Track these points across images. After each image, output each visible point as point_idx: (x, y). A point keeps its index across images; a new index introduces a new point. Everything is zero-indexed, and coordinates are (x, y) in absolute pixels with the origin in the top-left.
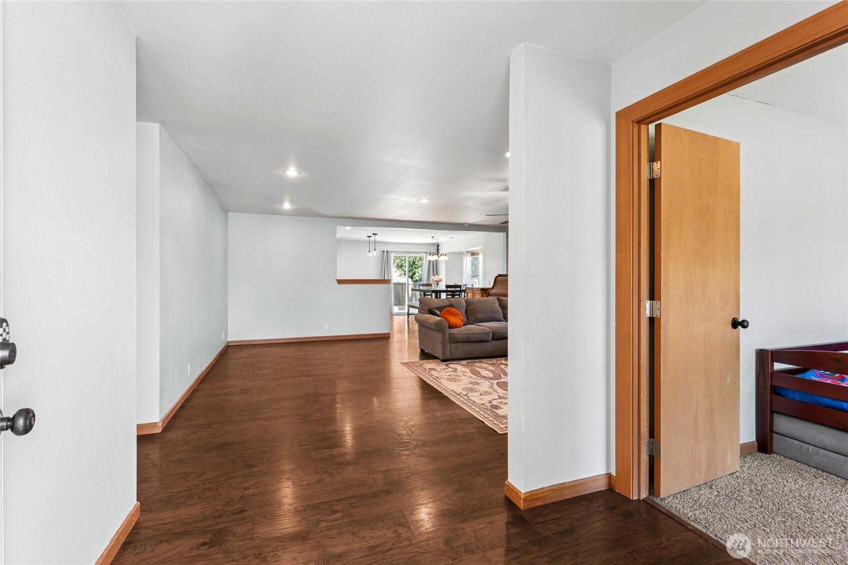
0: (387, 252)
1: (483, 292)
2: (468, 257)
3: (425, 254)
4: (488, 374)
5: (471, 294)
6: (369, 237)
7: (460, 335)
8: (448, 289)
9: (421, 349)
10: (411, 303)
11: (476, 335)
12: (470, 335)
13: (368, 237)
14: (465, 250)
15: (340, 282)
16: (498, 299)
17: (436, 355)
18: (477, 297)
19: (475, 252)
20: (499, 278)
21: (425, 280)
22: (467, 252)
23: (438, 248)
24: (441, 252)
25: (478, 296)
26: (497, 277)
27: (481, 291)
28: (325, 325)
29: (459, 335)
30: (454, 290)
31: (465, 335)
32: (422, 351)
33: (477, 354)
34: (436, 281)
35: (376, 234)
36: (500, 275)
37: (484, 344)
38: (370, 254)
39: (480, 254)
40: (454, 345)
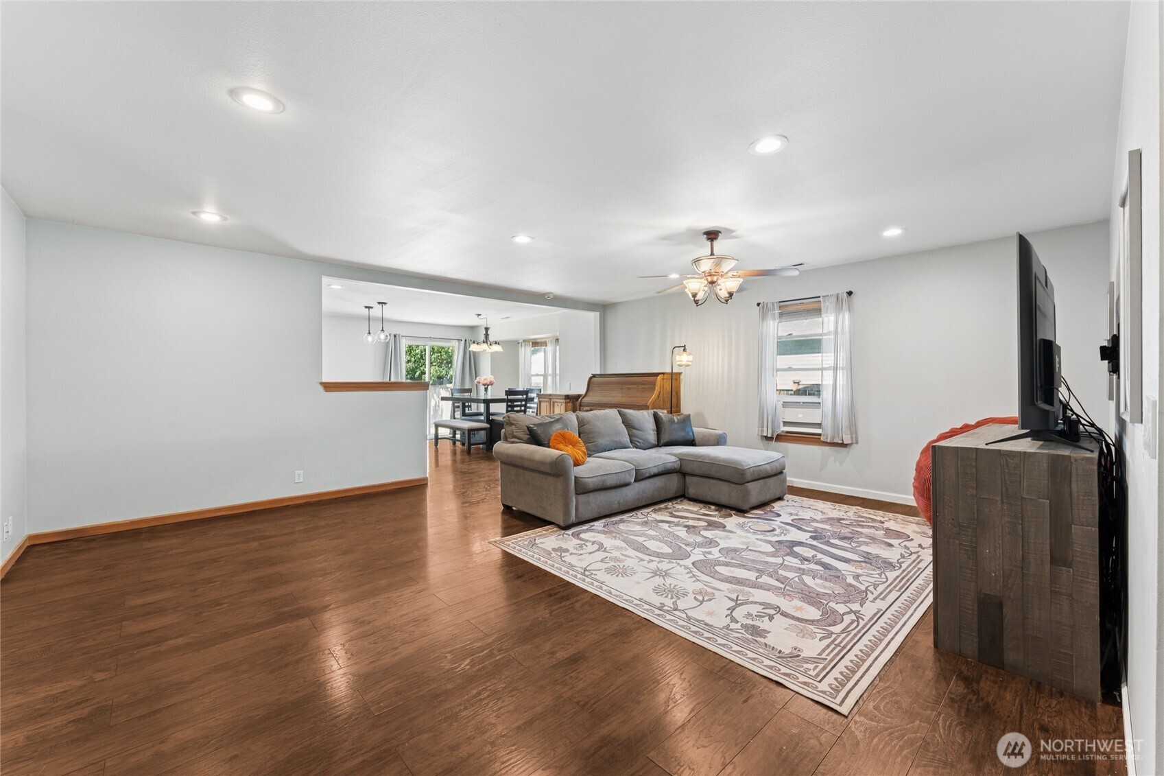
0: (395, 336)
1: (568, 400)
2: (527, 348)
3: (457, 342)
4: (658, 548)
5: (547, 404)
6: (369, 308)
7: (592, 479)
8: (510, 397)
9: (504, 505)
10: (438, 420)
11: (614, 476)
12: (606, 477)
13: (366, 307)
14: (520, 336)
15: (329, 387)
16: (618, 411)
17: (548, 518)
18: (557, 411)
19: (539, 341)
20: (594, 379)
21: (457, 383)
22: (524, 341)
23: (487, 332)
24: (492, 338)
25: (559, 409)
26: (591, 378)
27: (565, 399)
28: (297, 472)
29: (590, 480)
30: (516, 399)
31: (600, 478)
32: (507, 509)
33: (615, 508)
34: (484, 385)
35: (385, 303)
36: (594, 376)
37: (625, 490)
38: (370, 338)
39: (549, 345)
40: (582, 498)
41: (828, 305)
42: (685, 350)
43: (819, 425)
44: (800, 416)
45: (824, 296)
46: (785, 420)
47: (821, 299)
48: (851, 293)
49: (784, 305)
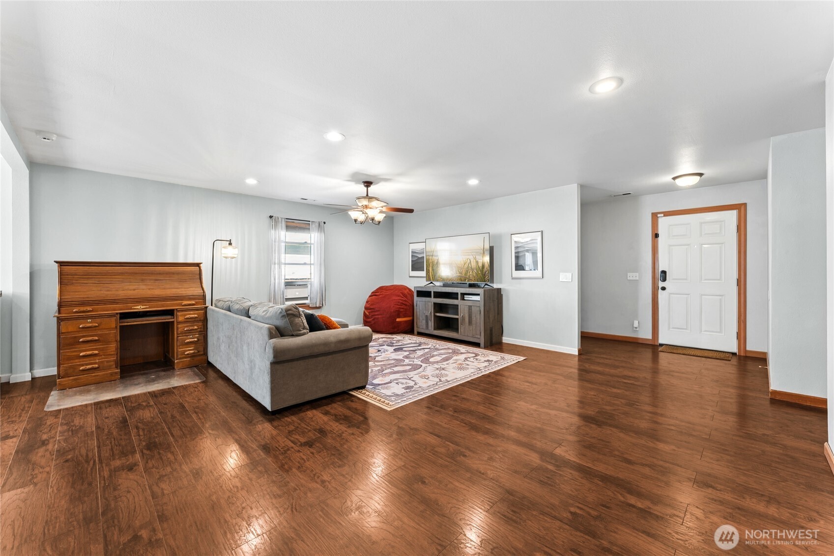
41: (312, 226)
42: (230, 244)
43: (306, 298)
44: (297, 293)
45: (312, 222)
46: (287, 297)
47: (310, 223)
48: (325, 223)
49: (286, 222)
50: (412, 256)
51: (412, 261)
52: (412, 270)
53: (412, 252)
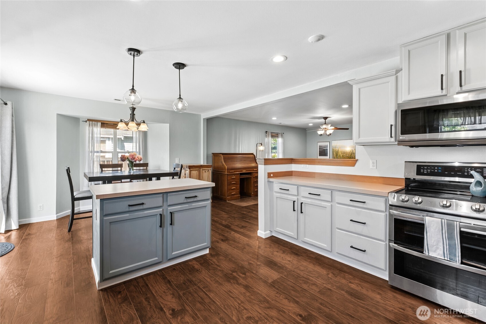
41: (280, 135)
42: (262, 145)
45: (279, 133)
48: (284, 133)
49: (271, 134)
50: (319, 148)
51: (319, 151)
52: (319, 156)
53: (319, 147)
